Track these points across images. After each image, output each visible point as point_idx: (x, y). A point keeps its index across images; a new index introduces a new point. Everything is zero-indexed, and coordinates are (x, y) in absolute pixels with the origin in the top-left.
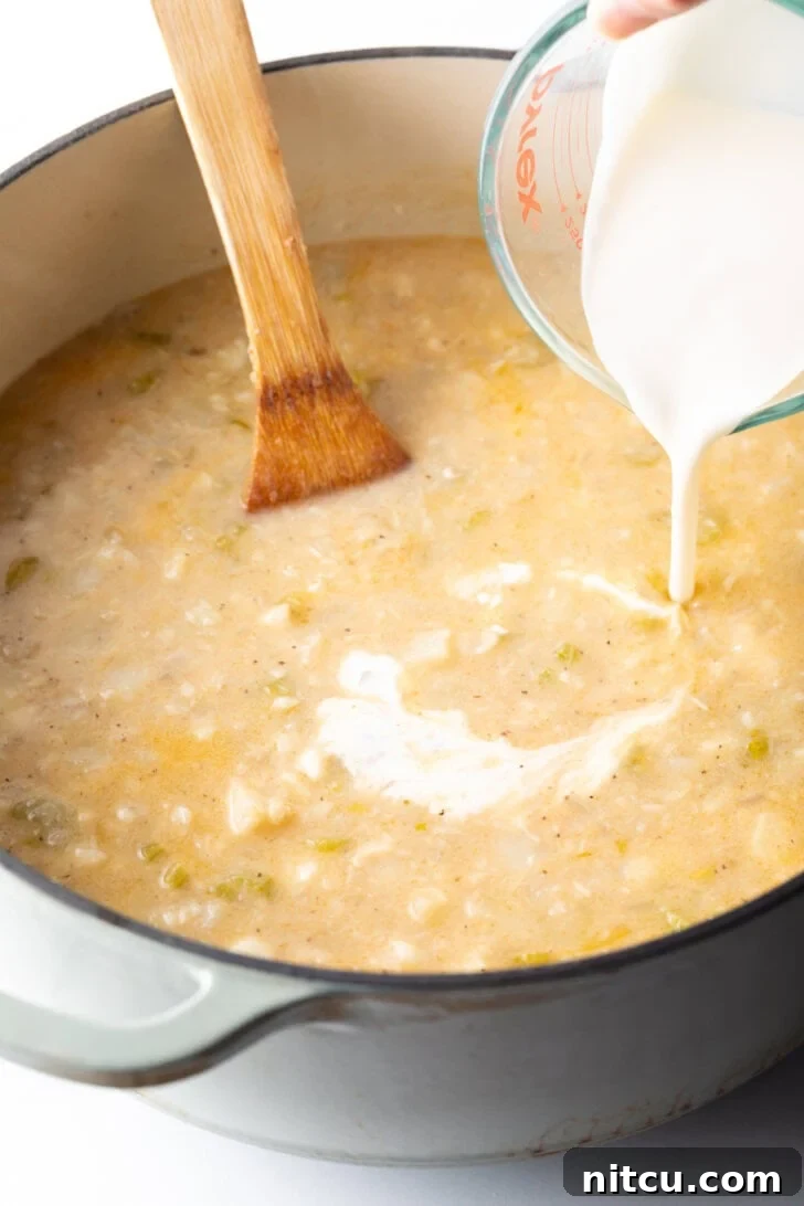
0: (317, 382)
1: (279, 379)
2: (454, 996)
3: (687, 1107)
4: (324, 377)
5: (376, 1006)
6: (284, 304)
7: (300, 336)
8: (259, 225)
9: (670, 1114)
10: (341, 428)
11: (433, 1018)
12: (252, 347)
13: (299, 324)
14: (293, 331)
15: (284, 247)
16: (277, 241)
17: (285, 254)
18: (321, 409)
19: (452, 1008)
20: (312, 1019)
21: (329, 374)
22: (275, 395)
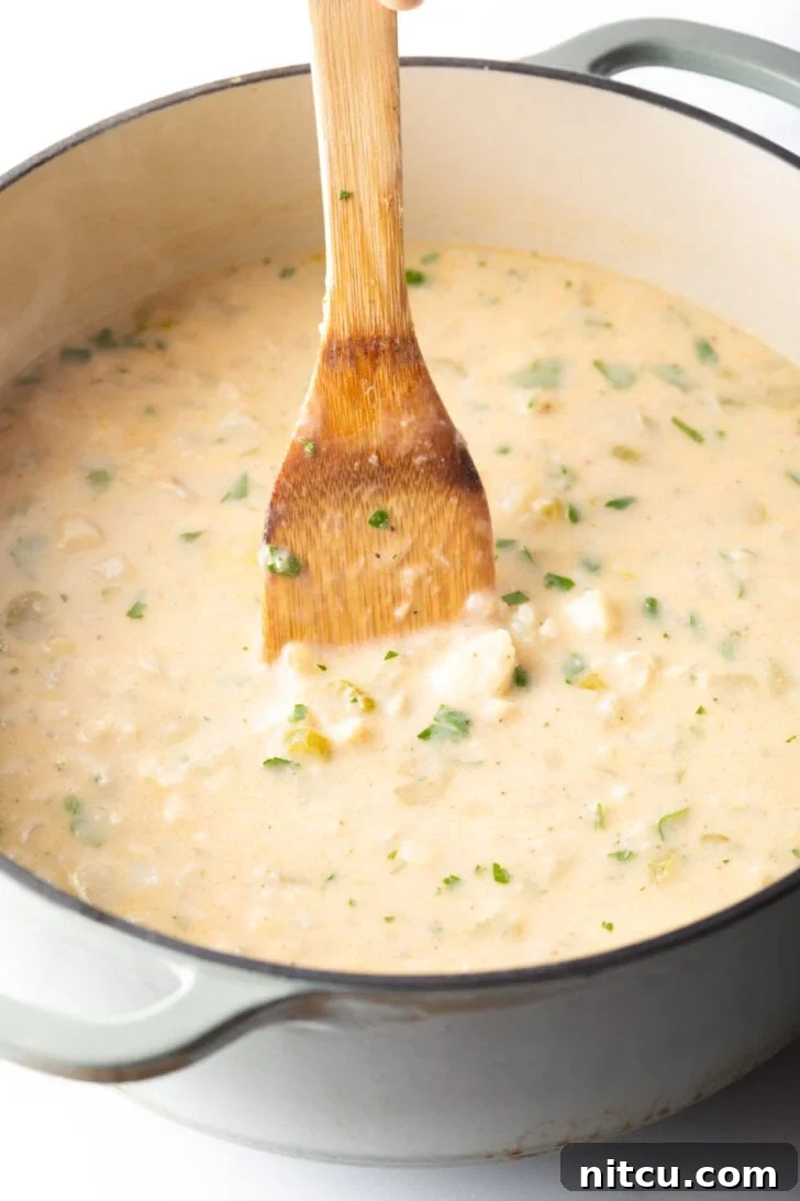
0: (384, 345)
1: (347, 335)
2: (433, 997)
3: (665, 1111)
4: (392, 341)
5: (357, 1006)
6: (367, 259)
7: (377, 297)
8: (360, 176)
9: (647, 1119)
10: (398, 397)
11: (414, 1019)
12: (327, 297)
13: (378, 283)
14: (371, 289)
15: (380, 204)
16: (375, 198)
17: (381, 212)
18: (383, 372)
19: (433, 1009)
20: (292, 1016)
21: (398, 341)
22: (339, 349)
